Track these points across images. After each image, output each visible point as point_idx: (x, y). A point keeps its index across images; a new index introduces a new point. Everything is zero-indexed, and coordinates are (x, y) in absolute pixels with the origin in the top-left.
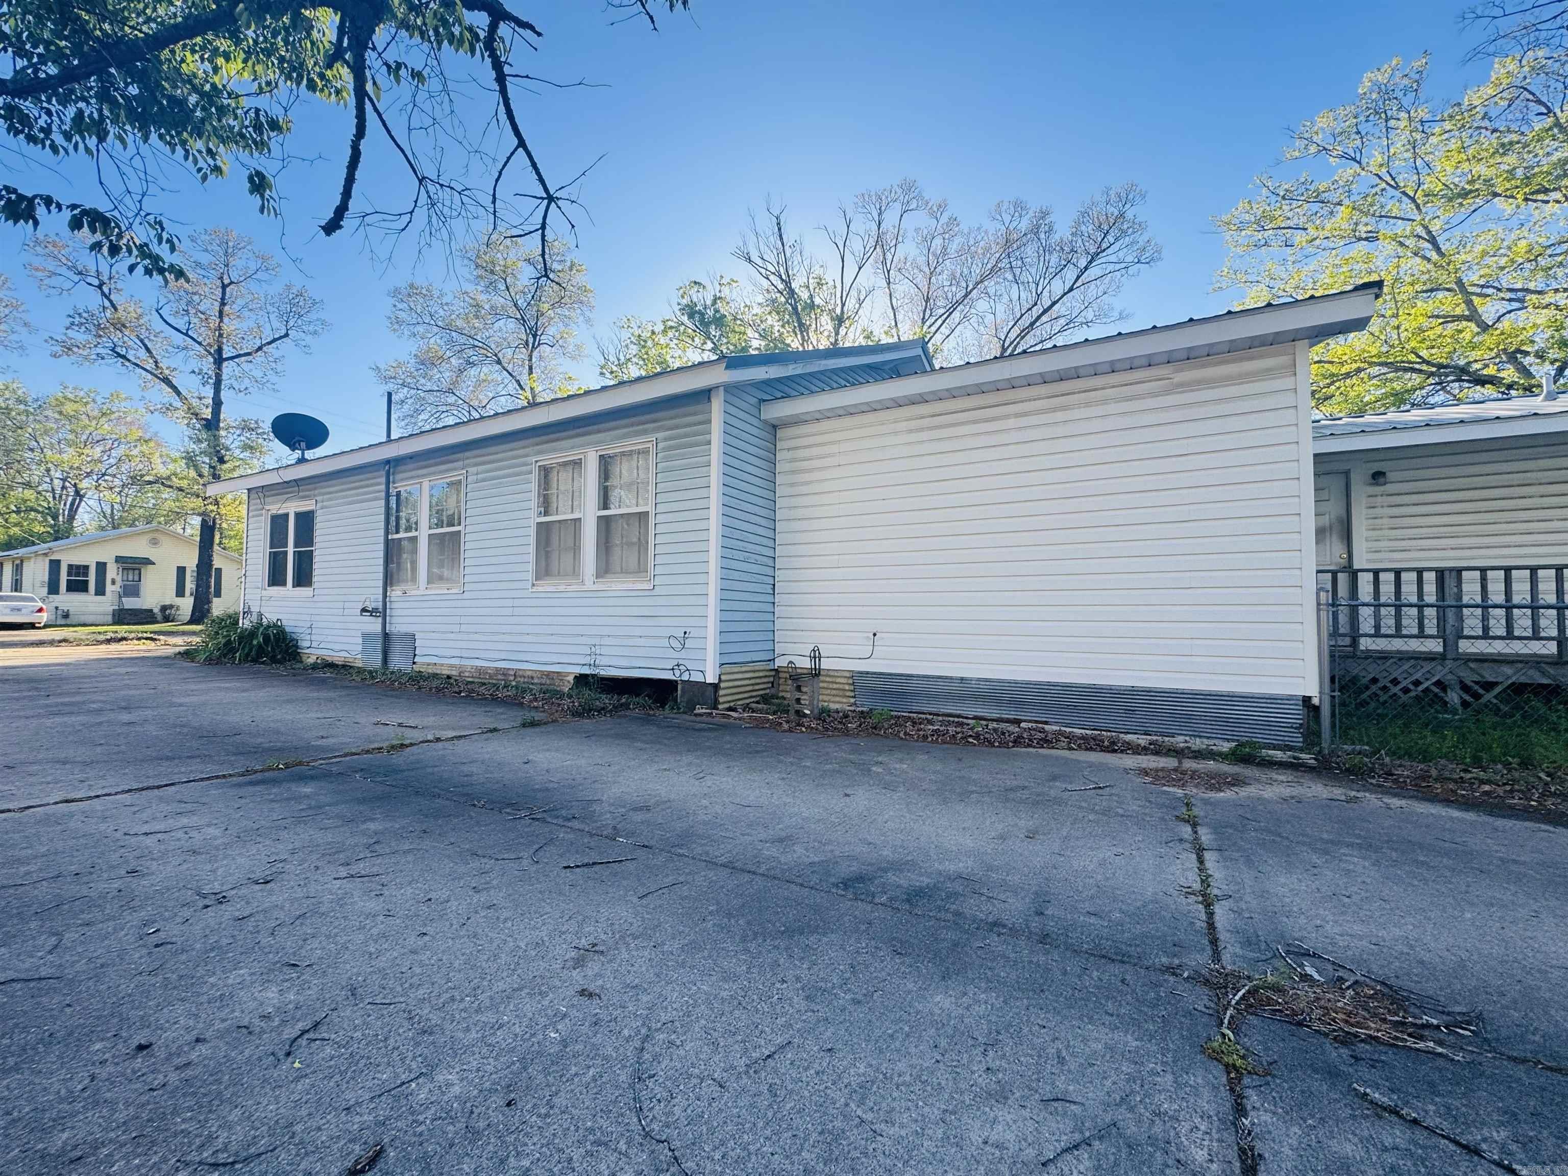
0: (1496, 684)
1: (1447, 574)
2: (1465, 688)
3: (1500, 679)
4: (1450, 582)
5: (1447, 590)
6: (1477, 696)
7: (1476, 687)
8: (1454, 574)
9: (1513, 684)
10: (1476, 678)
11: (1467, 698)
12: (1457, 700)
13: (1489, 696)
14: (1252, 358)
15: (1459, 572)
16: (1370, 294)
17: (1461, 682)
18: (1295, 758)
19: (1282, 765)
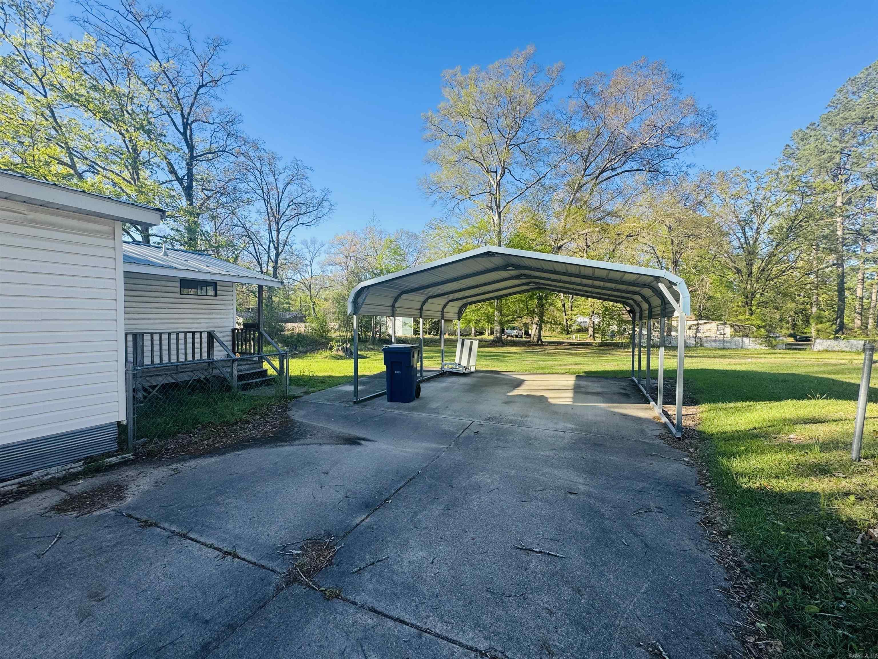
0: (157, 385)
1: (138, 336)
2: (145, 390)
3: (158, 383)
4: (139, 340)
5: (138, 343)
6: (149, 393)
7: (149, 388)
8: (141, 336)
9: (163, 384)
10: (149, 384)
11: (146, 394)
12: (141, 396)
13: (154, 392)
14: (88, 221)
15: (142, 334)
16: (158, 215)
17: (143, 387)
18: (123, 458)
19: (119, 465)
